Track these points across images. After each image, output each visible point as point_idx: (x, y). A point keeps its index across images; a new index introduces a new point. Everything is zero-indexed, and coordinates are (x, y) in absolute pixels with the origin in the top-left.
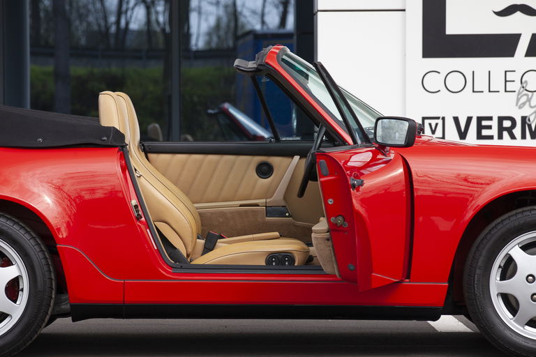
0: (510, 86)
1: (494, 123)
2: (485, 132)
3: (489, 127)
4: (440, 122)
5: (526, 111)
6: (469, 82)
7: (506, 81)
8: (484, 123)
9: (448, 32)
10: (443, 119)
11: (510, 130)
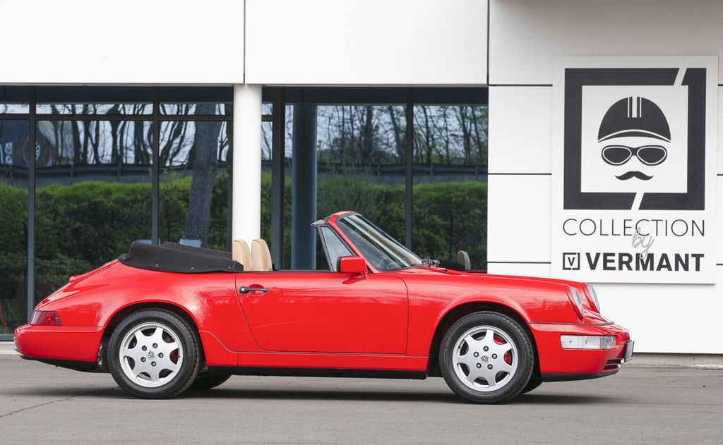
0: (628, 231)
1: (616, 258)
2: (609, 265)
3: (613, 261)
4: (576, 256)
5: (640, 250)
6: (598, 228)
7: (625, 227)
8: (609, 258)
9: (582, 191)
10: (579, 254)
11: (628, 264)
